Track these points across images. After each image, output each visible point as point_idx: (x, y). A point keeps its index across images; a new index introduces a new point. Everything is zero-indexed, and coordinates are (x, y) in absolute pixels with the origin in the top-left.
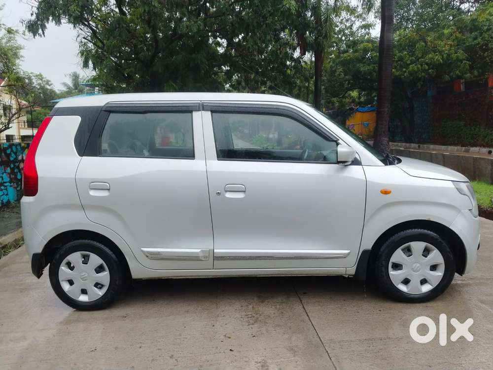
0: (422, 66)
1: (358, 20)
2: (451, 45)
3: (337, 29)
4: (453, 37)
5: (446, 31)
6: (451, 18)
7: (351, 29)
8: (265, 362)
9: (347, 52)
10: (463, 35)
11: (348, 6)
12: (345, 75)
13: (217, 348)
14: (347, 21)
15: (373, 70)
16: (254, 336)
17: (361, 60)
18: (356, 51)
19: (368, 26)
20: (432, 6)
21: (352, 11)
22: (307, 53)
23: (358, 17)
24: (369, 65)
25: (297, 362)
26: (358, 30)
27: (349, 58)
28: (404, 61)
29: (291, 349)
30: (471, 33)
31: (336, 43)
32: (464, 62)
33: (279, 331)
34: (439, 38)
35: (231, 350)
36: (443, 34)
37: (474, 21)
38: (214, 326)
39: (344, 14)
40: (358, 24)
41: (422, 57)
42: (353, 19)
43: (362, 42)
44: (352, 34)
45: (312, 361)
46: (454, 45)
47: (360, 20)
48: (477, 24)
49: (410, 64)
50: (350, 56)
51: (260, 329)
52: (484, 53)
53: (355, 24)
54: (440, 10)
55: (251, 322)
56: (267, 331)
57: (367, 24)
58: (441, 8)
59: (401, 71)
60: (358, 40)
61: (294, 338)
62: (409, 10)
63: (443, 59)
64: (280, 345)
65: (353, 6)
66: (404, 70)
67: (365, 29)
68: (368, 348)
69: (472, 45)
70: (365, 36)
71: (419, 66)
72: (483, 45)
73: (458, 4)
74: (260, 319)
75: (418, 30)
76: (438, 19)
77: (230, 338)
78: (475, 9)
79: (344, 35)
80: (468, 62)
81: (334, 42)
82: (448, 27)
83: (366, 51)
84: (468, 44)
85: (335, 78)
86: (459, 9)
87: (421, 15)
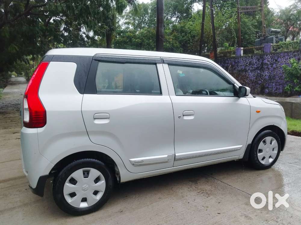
2: (172, 39)
4: (173, 35)
10: (178, 34)
16: (219, 203)
30: (181, 34)
32: (180, 48)
35: (219, 214)
37: (182, 27)
46: (174, 39)
48: (184, 29)
69: (182, 40)
72: (187, 40)
78: (178, 21)
80: (182, 49)
82: (169, 29)
84: (180, 39)
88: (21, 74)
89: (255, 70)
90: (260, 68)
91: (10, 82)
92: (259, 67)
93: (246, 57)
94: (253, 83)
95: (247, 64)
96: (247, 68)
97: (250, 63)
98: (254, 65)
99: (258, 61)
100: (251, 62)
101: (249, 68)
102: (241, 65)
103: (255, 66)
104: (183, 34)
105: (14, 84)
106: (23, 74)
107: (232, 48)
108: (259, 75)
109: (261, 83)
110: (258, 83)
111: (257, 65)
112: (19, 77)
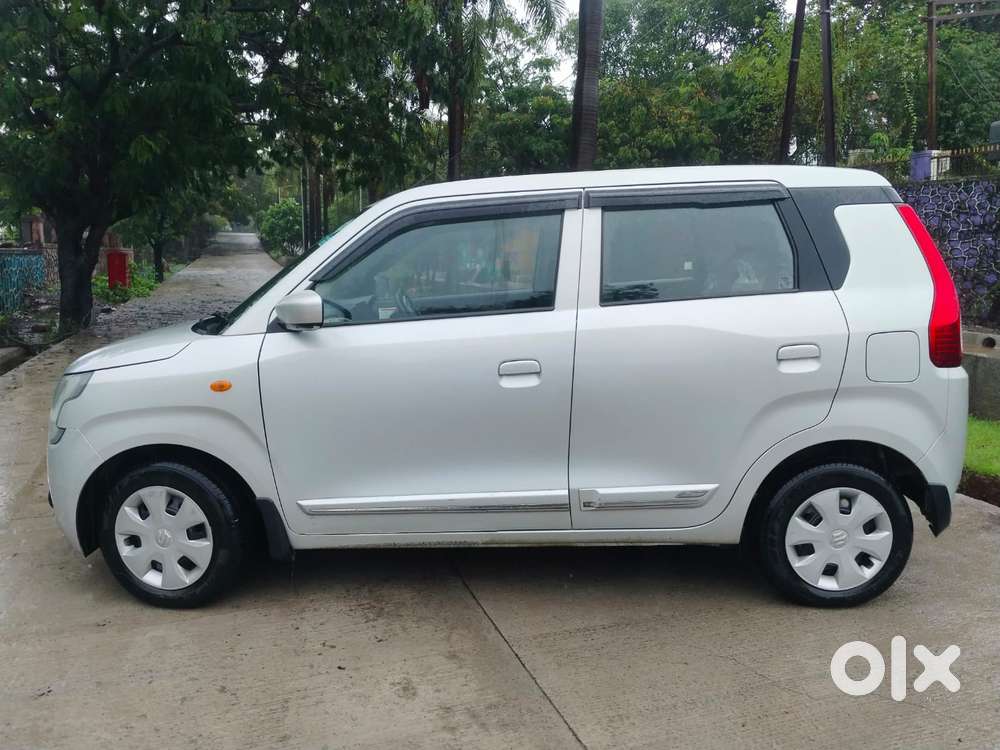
0: (640, 150)
1: (529, 50)
2: (690, 115)
3: (490, 62)
4: (695, 101)
5: (683, 90)
6: (691, 65)
7: (515, 65)
8: (409, 682)
9: (506, 110)
10: (712, 100)
11: (510, 21)
12: (503, 154)
13: (312, 666)
14: (508, 48)
15: (554, 151)
16: (380, 641)
17: (533, 128)
18: (524, 110)
19: (545, 64)
20: (659, 39)
21: (518, 31)
22: (431, 104)
23: (528, 44)
24: (547, 141)
25: (466, 677)
26: (527, 69)
27: (510, 122)
28: (610, 138)
29: (452, 656)
30: (724, 98)
31: (487, 91)
32: (712, 149)
33: (426, 627)
34: (670, 101)
35: (340, 668)
36: (677, 93)
37: (729, 76)
38: (297, 628)
39: (503, 36)
40: (528, 57)
41: (642, 134)
42: (519, 47)
43: (537, 94)
44: (517, 75)
45: (493, 672)
46: (695, 117)
47: (532, 51)
48: (734, 82)
49: (620, 146)
50: (511, 119)
51: (390, 627)
52: (745, 135)
53: (523, 57)
54: (672, 48)
55: (371, 616)
56: (404, 629)
57: (545, 60)
58: (675, 45)
59: (604, 158)
60: (528, 88)
61: (455, 637)
62: (620, 41)
63: (676, 140)
64: (432, 650)
65: (519, 20)
66: (610, 154)
67: (542, 69)
68: (584, 643)
69: (725, 119)
70: (541, 82)
71: (636, 150)
72: (743, 122)
73: (703, 41)
74: (386, 610)
75: (634, 82)
76: (669, 65)
77: (333, 647)
78: (729, 54)
79: (502, 75)
80: (718, 150)
81: (483, 88)
82: (688, 81)
83: (541, 112)
84: (718, 118)
85: (483, 160)
86: (705, 51)
87: (640, 54)
88: (247, 223)
89: (977, 232)
90: (994, 227)
91: (213, 246)
92: (992, 223)
93: (946, 186)
94: (965, 280)
95: (949, 210)
96: (949, 226)
97: (959, 207)
98: (975, 215)
99: (990, 199)
100: (963, 202)
101: (954, 225)
102: (926, 214)
103: (978, 220)
104: (730, 99)
105: (221, 252)
106: (252, 223)
107: (901, 151)
108: (991, 252)
109: (995, 282)
110: (983, 283)
111: (984, 216)
112: (240, 231)
